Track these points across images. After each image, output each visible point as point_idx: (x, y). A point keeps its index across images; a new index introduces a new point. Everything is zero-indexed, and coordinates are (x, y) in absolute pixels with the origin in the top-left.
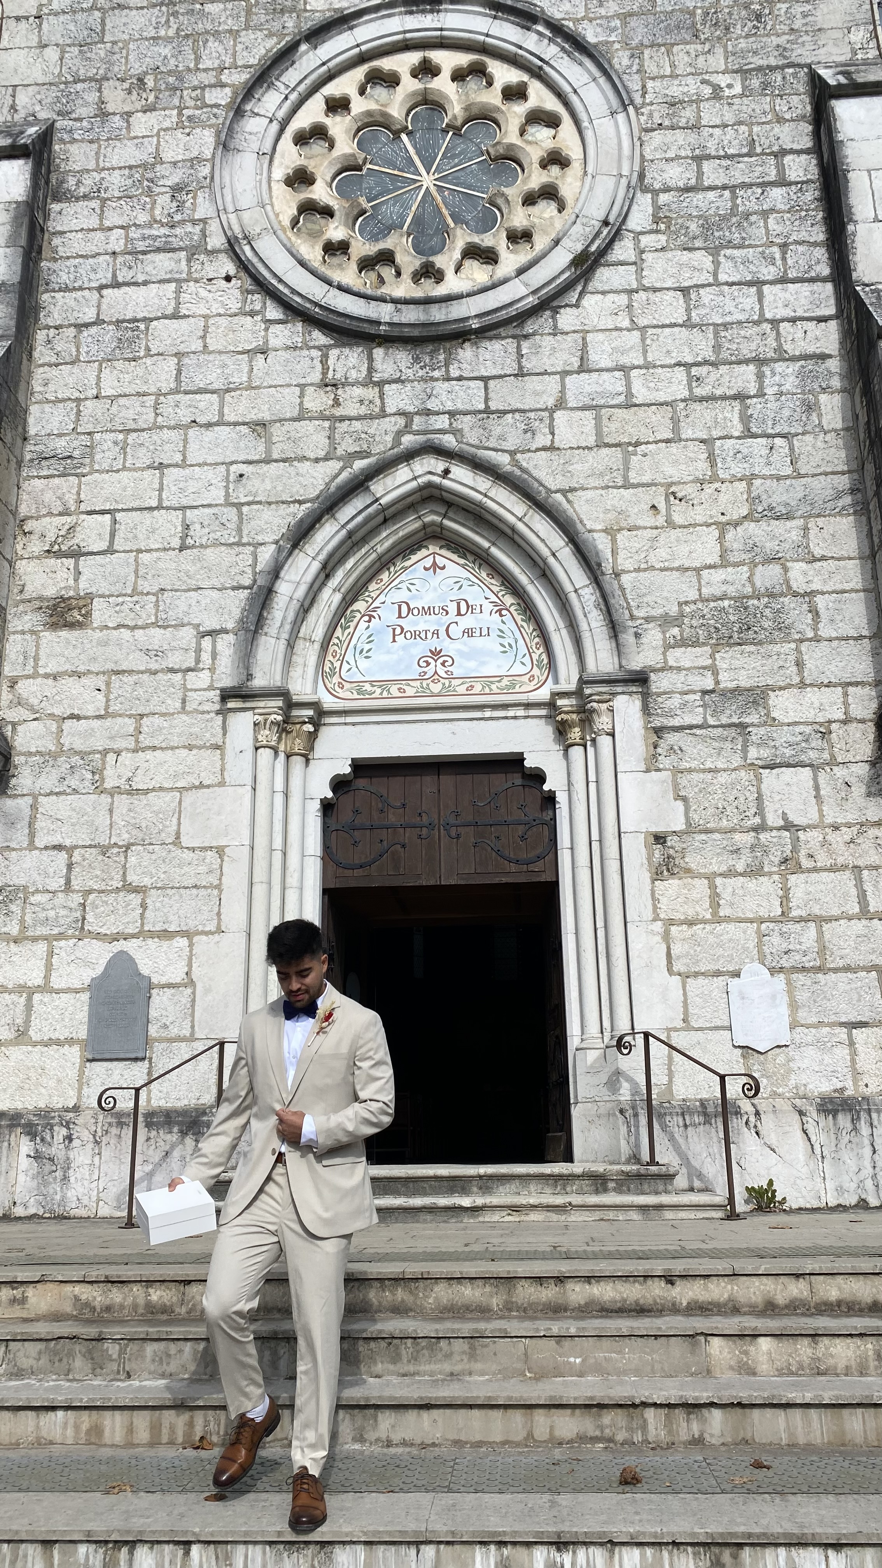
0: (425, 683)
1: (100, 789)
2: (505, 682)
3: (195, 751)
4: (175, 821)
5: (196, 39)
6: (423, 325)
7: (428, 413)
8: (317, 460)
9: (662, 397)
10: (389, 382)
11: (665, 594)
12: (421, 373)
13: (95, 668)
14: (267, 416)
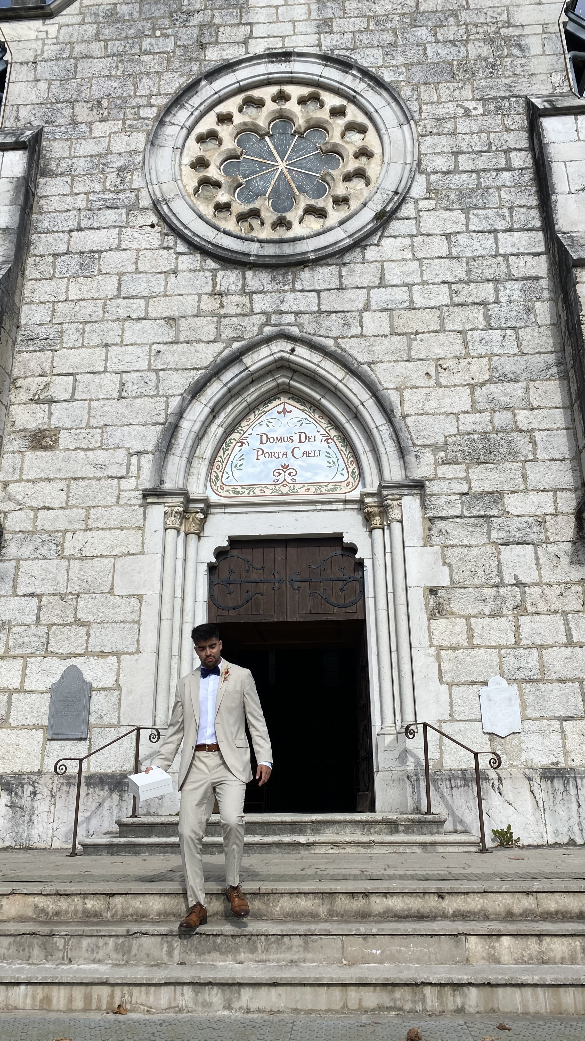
0: (277, 487)
1: (61, 556)
2: (331, 486)
3: (124, 531)
4: (110, 577)
5: (135, 77)
6: (279, 256)
7: (281, 312)
8: (208, 342)
9: (432, 303)
10: (256, 293)
11: (435, 430)
12: (276, 287)
13: (60, 476)
14: (176, 314)
